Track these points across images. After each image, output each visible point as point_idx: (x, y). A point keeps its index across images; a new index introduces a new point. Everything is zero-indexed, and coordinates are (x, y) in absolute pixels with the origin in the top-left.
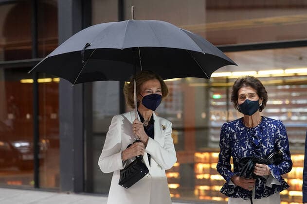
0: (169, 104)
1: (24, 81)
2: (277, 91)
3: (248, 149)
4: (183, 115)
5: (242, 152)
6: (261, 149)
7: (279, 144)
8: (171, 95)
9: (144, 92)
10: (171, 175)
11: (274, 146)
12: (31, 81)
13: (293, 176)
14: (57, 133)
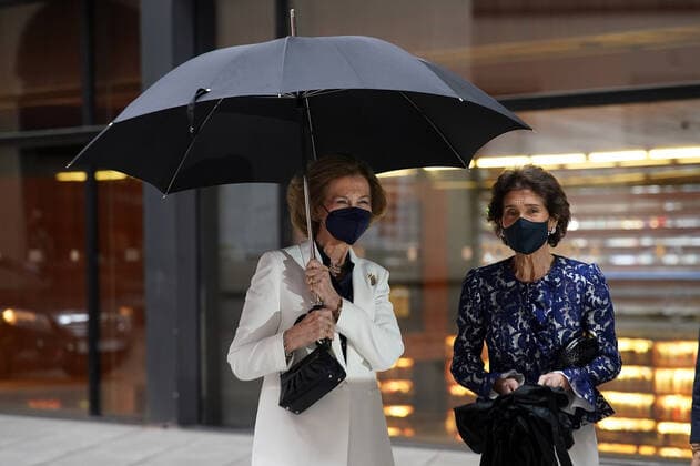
0: (389, 228)
1: (65, 177)
2: (632, 198)
3: (523, 330)
4: (420, 253)
5: (509, 337)
6: (551, 330)
7: (591, 317)
8: (394, 207)
9: (332, 202)
10: (395, 386)
11: (581, 324)
12: (80, 176)
13: (667, 389)
14: (140, 292)
